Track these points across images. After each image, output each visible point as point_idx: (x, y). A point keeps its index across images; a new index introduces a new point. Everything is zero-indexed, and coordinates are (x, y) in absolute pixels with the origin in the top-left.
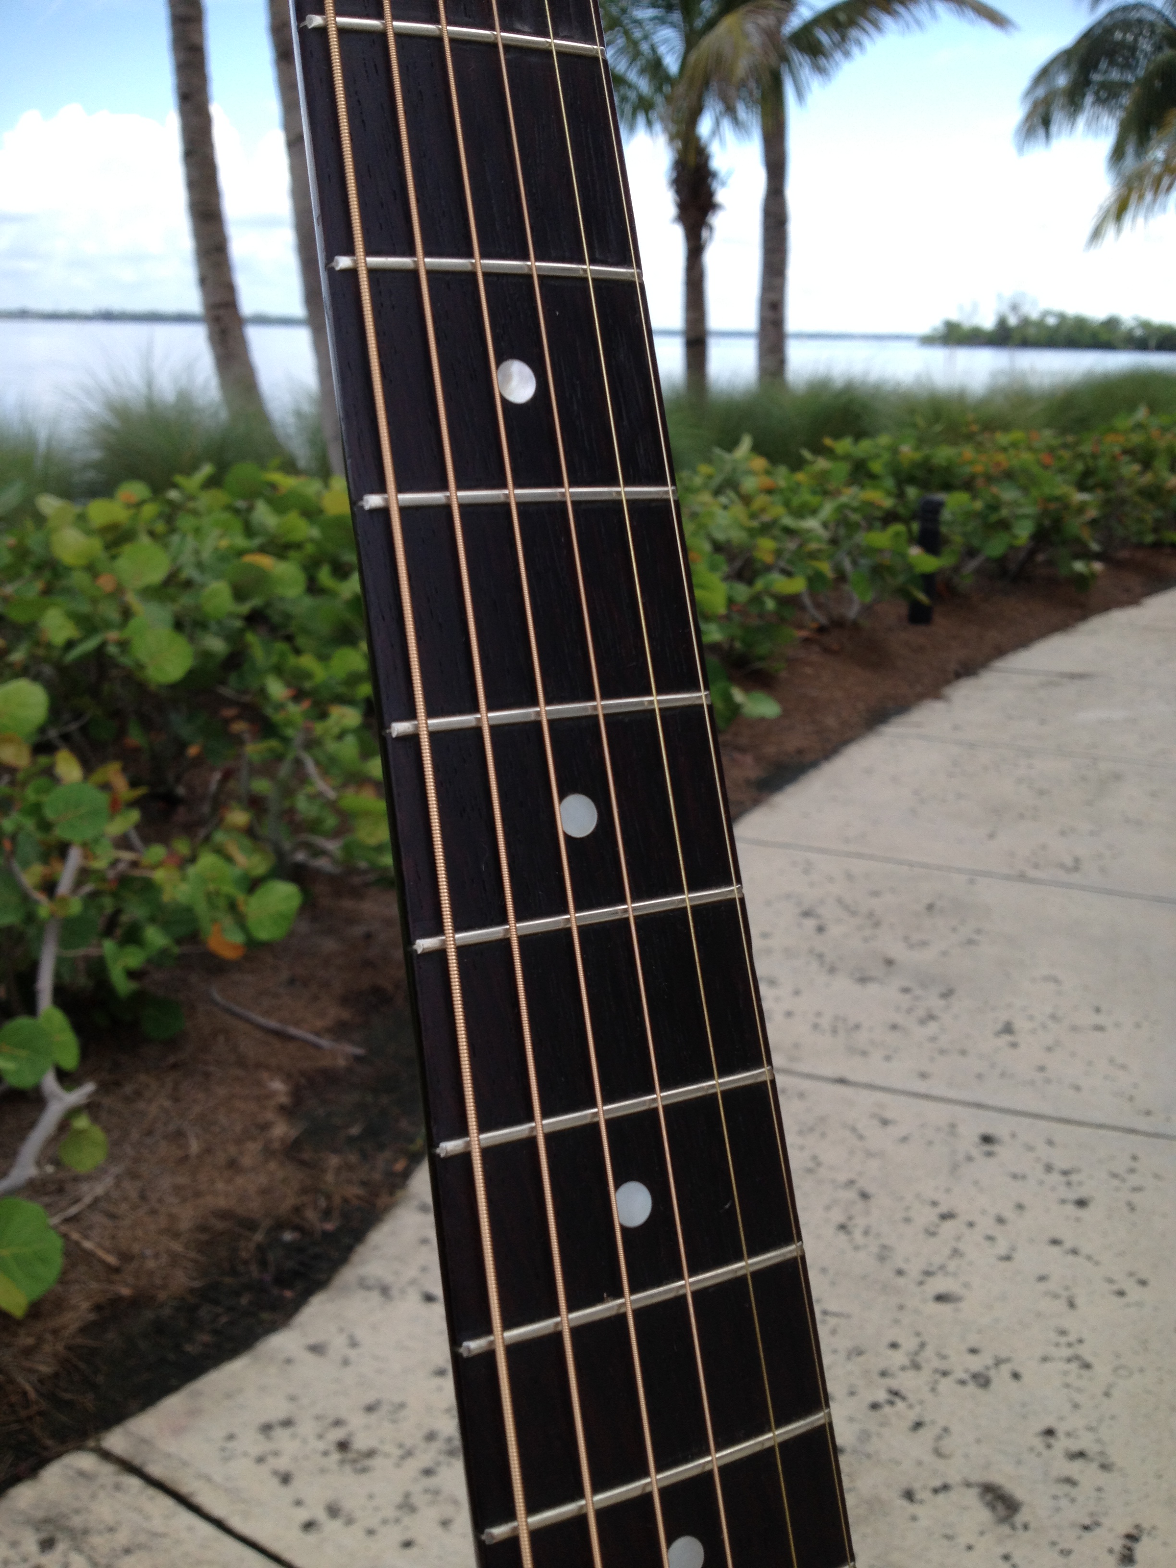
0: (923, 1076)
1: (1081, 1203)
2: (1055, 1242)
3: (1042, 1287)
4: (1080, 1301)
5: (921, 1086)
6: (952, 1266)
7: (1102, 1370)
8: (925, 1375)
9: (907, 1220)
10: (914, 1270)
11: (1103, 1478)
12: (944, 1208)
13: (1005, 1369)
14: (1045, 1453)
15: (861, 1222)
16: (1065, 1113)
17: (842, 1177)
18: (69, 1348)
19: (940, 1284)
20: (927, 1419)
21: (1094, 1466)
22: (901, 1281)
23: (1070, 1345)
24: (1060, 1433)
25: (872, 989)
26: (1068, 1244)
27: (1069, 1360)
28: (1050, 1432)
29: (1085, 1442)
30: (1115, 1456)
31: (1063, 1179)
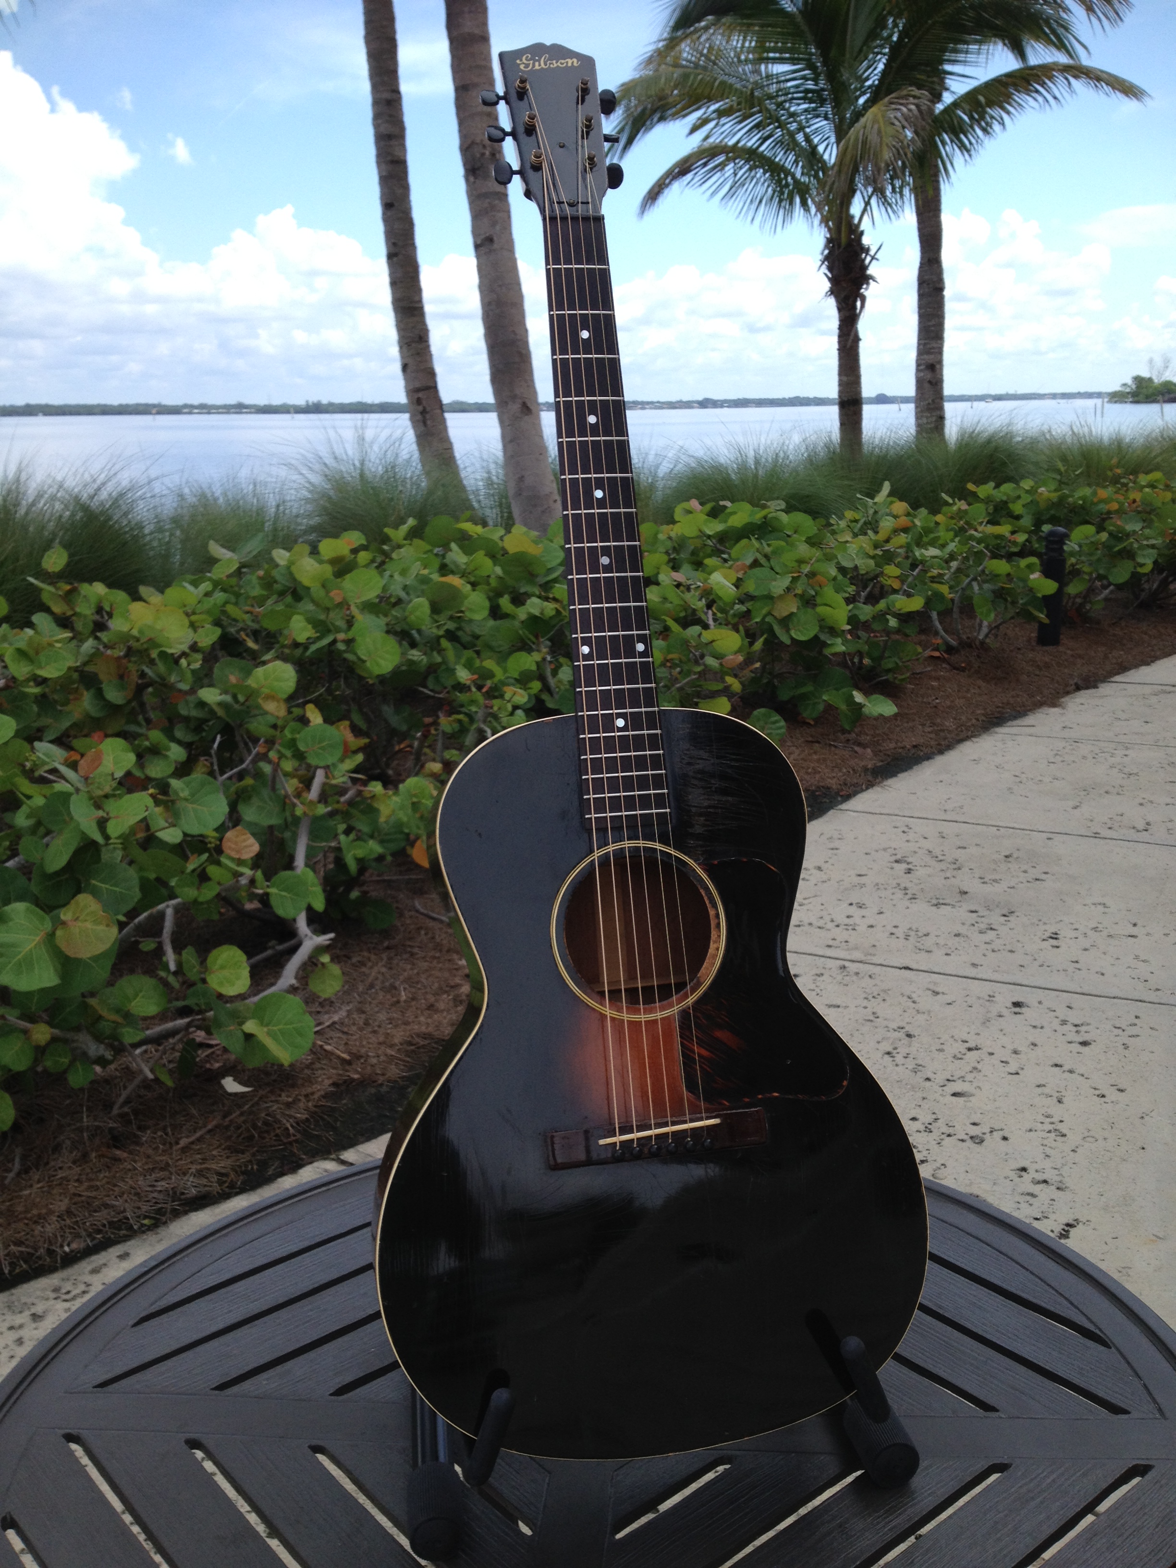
0: (974, 965)
1: (1084, 1044)
2: (1056, 1065)
3: (1040, 1090)
4: (1064, 1100)
5: (972, 972)
6: (969, 1077)
7: (1073, 1138)
8: (935, 1135)
9: (941, 1050)
10: (940, 1078)
11: (1057, 1194)
12: (971, 1044)
13: (997, 1135)
14: (1017, 1180)
15: (903, 1051)
16: (1085, 990)
17: (894, 1025)
18: (315, 1106)
19: (958, 1087)
20: (929, 1159)
21: (1053, 1188)
22: (928, 1084)
23: (1052, 1123)
24: (1031, 1170)
25: (944, 910)
26: (1066, 1068)
27: (1049, 1132)
28: (1024, 1169)
29: (1049, 1175)
30: (1068, 1182)
31: (1075, 1029)
